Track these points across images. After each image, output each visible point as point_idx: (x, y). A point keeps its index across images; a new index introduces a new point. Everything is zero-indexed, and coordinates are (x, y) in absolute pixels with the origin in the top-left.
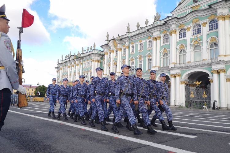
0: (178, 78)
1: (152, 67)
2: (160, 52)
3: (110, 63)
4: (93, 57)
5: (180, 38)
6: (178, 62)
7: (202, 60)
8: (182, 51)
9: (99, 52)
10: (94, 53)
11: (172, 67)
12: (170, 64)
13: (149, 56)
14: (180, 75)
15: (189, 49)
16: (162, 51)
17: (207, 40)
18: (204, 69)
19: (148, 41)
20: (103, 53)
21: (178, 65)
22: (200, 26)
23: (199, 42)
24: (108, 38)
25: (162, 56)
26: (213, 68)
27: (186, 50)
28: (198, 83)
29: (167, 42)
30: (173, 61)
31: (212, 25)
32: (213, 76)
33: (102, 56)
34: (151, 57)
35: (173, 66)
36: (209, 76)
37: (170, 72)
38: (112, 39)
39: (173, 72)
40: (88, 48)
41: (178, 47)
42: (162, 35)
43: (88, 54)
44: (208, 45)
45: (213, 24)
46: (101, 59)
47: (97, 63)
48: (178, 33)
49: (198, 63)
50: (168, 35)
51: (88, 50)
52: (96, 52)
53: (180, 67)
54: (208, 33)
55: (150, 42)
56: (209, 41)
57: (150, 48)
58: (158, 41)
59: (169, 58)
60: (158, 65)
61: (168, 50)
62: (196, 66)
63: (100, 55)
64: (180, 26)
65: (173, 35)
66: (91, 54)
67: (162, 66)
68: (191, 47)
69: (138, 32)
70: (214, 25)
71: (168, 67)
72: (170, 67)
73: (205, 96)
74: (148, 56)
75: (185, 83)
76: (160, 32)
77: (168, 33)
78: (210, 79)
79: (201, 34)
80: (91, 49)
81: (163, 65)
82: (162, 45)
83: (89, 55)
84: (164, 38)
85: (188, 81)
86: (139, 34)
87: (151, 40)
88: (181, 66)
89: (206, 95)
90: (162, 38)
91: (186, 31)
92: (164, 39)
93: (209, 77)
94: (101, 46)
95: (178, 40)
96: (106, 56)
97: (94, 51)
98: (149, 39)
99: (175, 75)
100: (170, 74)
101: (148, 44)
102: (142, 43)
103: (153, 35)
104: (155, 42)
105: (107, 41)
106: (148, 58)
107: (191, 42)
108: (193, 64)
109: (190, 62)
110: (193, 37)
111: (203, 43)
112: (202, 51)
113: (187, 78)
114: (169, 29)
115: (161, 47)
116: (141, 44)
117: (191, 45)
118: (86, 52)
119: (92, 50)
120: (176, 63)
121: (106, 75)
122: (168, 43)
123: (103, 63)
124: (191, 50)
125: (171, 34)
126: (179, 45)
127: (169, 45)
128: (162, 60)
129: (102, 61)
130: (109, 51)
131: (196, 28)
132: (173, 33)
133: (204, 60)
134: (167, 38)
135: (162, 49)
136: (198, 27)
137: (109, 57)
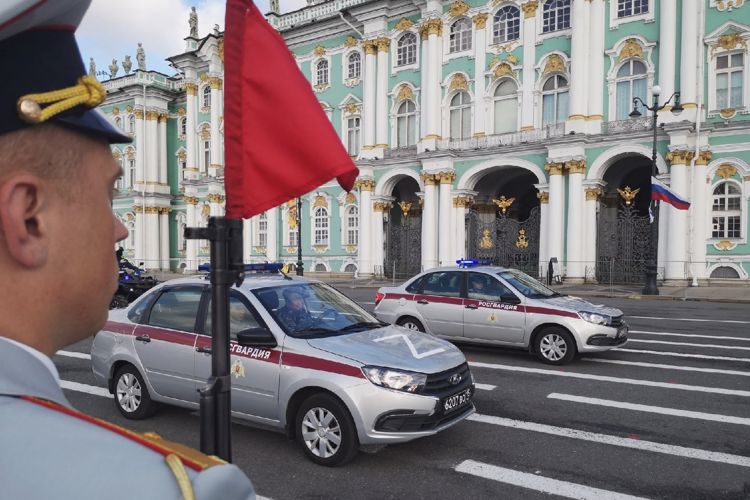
0: (445, 187)
1: (361, 147)
2: (389, 97)
3: (209, 127)
4: (137, 101)
5: (452, 50)
6: (446, 135)
7: (519, 130)
8: (459, 95)
9: (164, 83)
10: (140, 86)
11: (427, 150)
12: (421, 140)
13: (351, 107)
14: (452, 178)
15: (481, 91)
16: (396, 91)
17: (536, 63)
18: (523, 158)
19: (346, 51)
20: (177, 86)
21: (445, 145)
22: (518, 15)
23: (513, 68)
24: (194, 30)
25: (394, 111)
26: (550, 156)
27: (470, 92)
28: (504, 204)
29: (412, 60)
30: (432, 131)
31: (553, 13)
32: (548, 181)
33: (176, 98)
34: (357, 113)
35: (431, 145)
36: (537, 181)
37: (421, 167)
38: (210, 35)
39: (431, 167)
40: (115, 62)
41: (447, 82)
42: (395, 35)
43: (114, 87)
44: (540, 79)
45: (556, 9)
46: (172, 107)
47: (154, 122)
48: (446, 31)
49: (507, 140)
50: (413, 36)
51: (114, 70)
52: (150, 82)
53: (454, 151)
54: (540, 39)
55: (354, 56)
56: (543, 69)
57: (354, 80)
58: (382, 54)
59: (417, 119)
60: (382, 140)
61: (414, 89)
62: (500, 149)
63: (167, 92)
64: (456, 9)
65: (433, 37)
66: (127, 87)
67: (394, 145)
68: (487, 85)
69: (310, 17)
70: (560, 12)
71: (415, 149)
72: (421, 149)
73: (523, 243)
74: (347, 108)
75: (467, 204)
76: (389, 23)
77: (414, 29)
78: (541, 191)
79: (520, 42)
80: (127, 67)
81: (398, 143)
82: (394, 71)
83: (121, 90)
84: (400, 44)
85: (475, 197)
86: (314, 23)
87: (358, 48)
88: (457, 146)
89: (526, 240)
90: (394, 46)
91: (474, 25)
92: (399, 51)
93: (537, 186)
94: (169, 59)
95: (446, 59)
96: (190, 97)
97: (142, 77)
98: (351, 45)
99: (437, 178)
100: (421, 175)
101: (345, 62)
102: (327, 57)
103: (363, 32)
104: (370, 57)
105: (191, 41)
106: (348, 114)
107: (488, 67)
108: (493, 142)
109: (483, 134)
110: (494, 51)
111: (524, 72)
112: (520, 100)
113: (471, 187)
114: (419, 16)
115: (393, 78)
116: (323, 64)
117: (487, 77)
118: (108, 78)
119: (131, 73)
120: (440, 138)
121: (197, 169)
122: (415, 66)
123: (179, 124)
124: (488, 95)
125: (424, 32)
126: (450, 75)
127: (418, 72)
128: (394, 122)
129: (173, 116)
130: (205, 80)
131: (504, 18)
132: (431, 31)
133: (524, 129)
134: (410, 48)
135: (396, 87)
136: (510, 17)
137: (201, 105)
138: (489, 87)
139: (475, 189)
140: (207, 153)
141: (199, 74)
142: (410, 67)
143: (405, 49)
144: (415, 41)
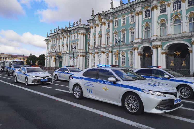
0: (159, 49)
1: (134, 39)
2: (142, 26)
3: (96, 36)
4: (79, 31)
5: (160, 13)
6: (159, 35)
7: (182, 33)
8: (163, 24)
9: (85, 27)
10: (80, 27)
11: (154, 39)
12: (151, 37)
13: (132, 29)
14: (161, 46)
15: (169, 23)
16: (144, 24)
17: (186, 15)
18: (184, 40)
19: (130, 16)
20: (88, 27)
21: (159, 38)
22: (180, 2)
23: (179, 16)
24: (93, 14)
25: (144, 29)
26: (192, 40)
27: (166, 24)
28: (178, 53)
29: (149, 16)
30: (155, 34)
32: (192, 47)
33: (88, 30)
34: (133, 31)
36: (188, 47)
37: (152, 44)
38: (97, 14)
39: (154, 44)
40: (74, 22)
41: (159, 21)
42: (144, 10)
43: (74, 28)
44: (188, 19)
46: (87, 32)
47: (83, 35)
48: (159, 8)
49: (178, 36)
50: (149, 10)
51: (74, 24)
52: (82, 26)
53: (162, 39)
54: (187, 8)
55: (133, 17)
56: (189, 16)
57: (133, 22)
58: (140, 16)
59: (150, 31)
60: (140, 37)
61: (149, 23)
62: (177, 38)
63: (86, 29)
64: (161, 2)
65: (155, 10)
66: (77, 28)
67: (143, 38)
68: (171, 21)
69: (121, 8)
71: (150, 39)
72: (152, 39)
73: (184, 64)
74: (131, 29)
75: (166, 54)
76: (142, 8)
77: (149, 9)
78: (190, 50)
79: (181, 9)
80: (77, 23)
81: (145, 38)
82: (143, 19)
83: (76, 29)
84: (145, 13)
85: (168, 52)
86: (122, 9)
87: (134, 15)
88: (162, 38)
89: (185, 64)
90: (144, 13)
91: (167, 6)
92: (145, 14)
93: (188, 48)
94: (87, 21)
95: (159, 15)
96: (91, 29)
97: (80, 25)
98: (132, 14)
99: (157, 46)
100: (152, 46)
101: (130, 18)
102: (125, 17)
103: (135, 11)
104: (137, 17)
105: (92, 16)
106: (131, 31)
107: (172, 17)
108: (175, 36)
109: (170, 34)
110: (173, 12)
111: (183, 17)
112: (182, 25)
113: (167, 49)
114: (151, 5)
115: (143, 22)
116: (124, 19)
117: (171, 19)
118: (73, 26)
119: (78, 24)
120: (157, 36)
121: (92, 46)
122: (150, 18)
123: (88, 36)
124: (172, 24)
125: (152, 9)
126: (160, 19)
127: (151, 19)
128: (144, 32)
129: (87, 34)
130: (95, 25)
131: (176, 4)
132: (154, 8)
133: (183, 32)
134: (148, 13)
135: (144, 23)
136: (178, 3)
137: (94, 31)
138: (172, 22)
139: (168, 49)
140: (95, 42)
141: (94, 24)
142: (148, 18)
143: (147, 14)
144: (150, 11)
